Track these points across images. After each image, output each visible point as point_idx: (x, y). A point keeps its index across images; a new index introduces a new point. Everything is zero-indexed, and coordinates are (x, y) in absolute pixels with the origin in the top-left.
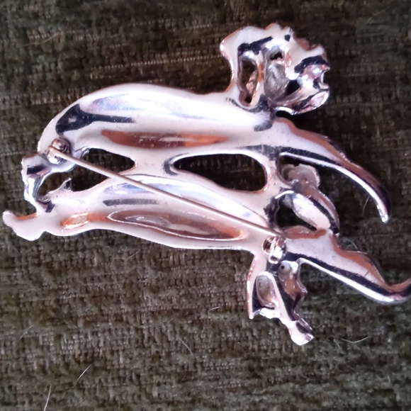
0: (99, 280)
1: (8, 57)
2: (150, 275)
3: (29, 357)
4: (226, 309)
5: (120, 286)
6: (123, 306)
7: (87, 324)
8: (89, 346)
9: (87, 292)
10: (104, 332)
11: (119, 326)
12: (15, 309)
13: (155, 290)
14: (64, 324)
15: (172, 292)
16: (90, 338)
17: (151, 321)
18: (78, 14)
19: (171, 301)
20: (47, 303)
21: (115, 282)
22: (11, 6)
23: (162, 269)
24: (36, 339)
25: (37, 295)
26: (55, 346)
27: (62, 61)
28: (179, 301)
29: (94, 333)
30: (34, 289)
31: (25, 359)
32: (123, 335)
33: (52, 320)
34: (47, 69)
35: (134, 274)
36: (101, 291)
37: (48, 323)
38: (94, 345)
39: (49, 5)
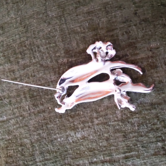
0: (83, 118)
1: (54, 67)
2: (95, 115)
3: (69, 139)
4: (115, 121)
5: (88, 119)
6: (90, 124)
7: (82, 129)
8: (83, 135)
9: (80, 121)
10: (86, 131)
11: (89, 129)
12: (64, 128)
13: (97, 118)
14: (76, 130)
15: (101, 118)
16: (83, 133)
17: (97, 126)
18: (69, 54)
19: (101, 121)
20: (71, 125)
21: (87, 118)
22: (53, 55)
23: (98, 113)
24: (70, 135)
25: (69, 124)
26: (75, 136)
27: (67, 66)
28: (103, 120)
29: (84, 131)
30: (68, 122)
31: (68, 140)
32: (91, 131)
33: (73, 129)
34: (64, 68)
35: (91, 115)
36: (84, 120)
37: (72, 130)
38: (84, 134)
39: (62, 53)
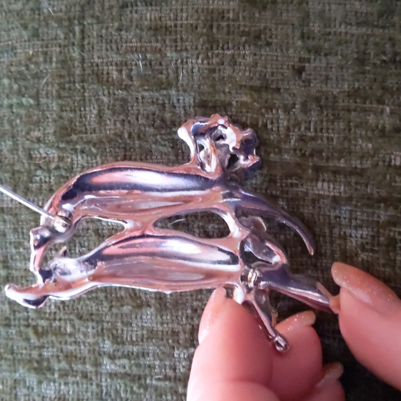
0: (71, 344)
1: (16, 168)
2: (108, 346)
3: (19, 394)
4: (166, 378)
5: (87, 352)
6: (88, 366)
7: (61, 376)
8: (62, 392)
9: (62, 351)
10: (73, 383)
11: (84, 381)
12: (10, 356)
13: (112, 358)
14: (44, 374)
15: (125, 361)
16: (63, 387)
17: (109, 380)
18: (68, 142)
19: (124, 367)
20: (33, 356)
21: (82, 347)
22: (22, 131)
23: (118, 344)
24: (25, 382)
25: (26, 349)
26: (38, 388)
27: (54, 176)
28: (130, 368)
29: (66, 384)
30: (24, 344)
31: (16, 395)
32: (87, 388)
33: (35, 369)
34: (43, 181)
35: (97, 343)
36: (72, 353)
37: (32, 371)
38: (66, 392)
39: (48, 133)
